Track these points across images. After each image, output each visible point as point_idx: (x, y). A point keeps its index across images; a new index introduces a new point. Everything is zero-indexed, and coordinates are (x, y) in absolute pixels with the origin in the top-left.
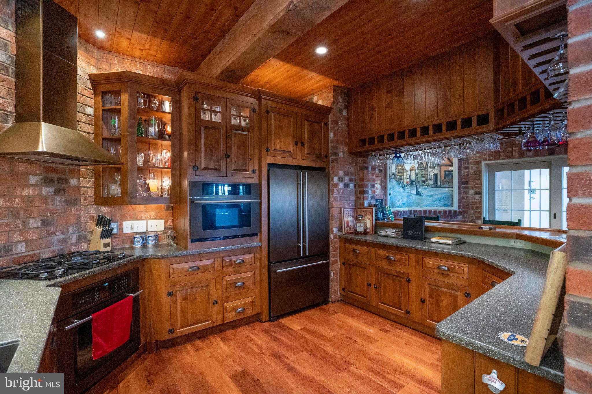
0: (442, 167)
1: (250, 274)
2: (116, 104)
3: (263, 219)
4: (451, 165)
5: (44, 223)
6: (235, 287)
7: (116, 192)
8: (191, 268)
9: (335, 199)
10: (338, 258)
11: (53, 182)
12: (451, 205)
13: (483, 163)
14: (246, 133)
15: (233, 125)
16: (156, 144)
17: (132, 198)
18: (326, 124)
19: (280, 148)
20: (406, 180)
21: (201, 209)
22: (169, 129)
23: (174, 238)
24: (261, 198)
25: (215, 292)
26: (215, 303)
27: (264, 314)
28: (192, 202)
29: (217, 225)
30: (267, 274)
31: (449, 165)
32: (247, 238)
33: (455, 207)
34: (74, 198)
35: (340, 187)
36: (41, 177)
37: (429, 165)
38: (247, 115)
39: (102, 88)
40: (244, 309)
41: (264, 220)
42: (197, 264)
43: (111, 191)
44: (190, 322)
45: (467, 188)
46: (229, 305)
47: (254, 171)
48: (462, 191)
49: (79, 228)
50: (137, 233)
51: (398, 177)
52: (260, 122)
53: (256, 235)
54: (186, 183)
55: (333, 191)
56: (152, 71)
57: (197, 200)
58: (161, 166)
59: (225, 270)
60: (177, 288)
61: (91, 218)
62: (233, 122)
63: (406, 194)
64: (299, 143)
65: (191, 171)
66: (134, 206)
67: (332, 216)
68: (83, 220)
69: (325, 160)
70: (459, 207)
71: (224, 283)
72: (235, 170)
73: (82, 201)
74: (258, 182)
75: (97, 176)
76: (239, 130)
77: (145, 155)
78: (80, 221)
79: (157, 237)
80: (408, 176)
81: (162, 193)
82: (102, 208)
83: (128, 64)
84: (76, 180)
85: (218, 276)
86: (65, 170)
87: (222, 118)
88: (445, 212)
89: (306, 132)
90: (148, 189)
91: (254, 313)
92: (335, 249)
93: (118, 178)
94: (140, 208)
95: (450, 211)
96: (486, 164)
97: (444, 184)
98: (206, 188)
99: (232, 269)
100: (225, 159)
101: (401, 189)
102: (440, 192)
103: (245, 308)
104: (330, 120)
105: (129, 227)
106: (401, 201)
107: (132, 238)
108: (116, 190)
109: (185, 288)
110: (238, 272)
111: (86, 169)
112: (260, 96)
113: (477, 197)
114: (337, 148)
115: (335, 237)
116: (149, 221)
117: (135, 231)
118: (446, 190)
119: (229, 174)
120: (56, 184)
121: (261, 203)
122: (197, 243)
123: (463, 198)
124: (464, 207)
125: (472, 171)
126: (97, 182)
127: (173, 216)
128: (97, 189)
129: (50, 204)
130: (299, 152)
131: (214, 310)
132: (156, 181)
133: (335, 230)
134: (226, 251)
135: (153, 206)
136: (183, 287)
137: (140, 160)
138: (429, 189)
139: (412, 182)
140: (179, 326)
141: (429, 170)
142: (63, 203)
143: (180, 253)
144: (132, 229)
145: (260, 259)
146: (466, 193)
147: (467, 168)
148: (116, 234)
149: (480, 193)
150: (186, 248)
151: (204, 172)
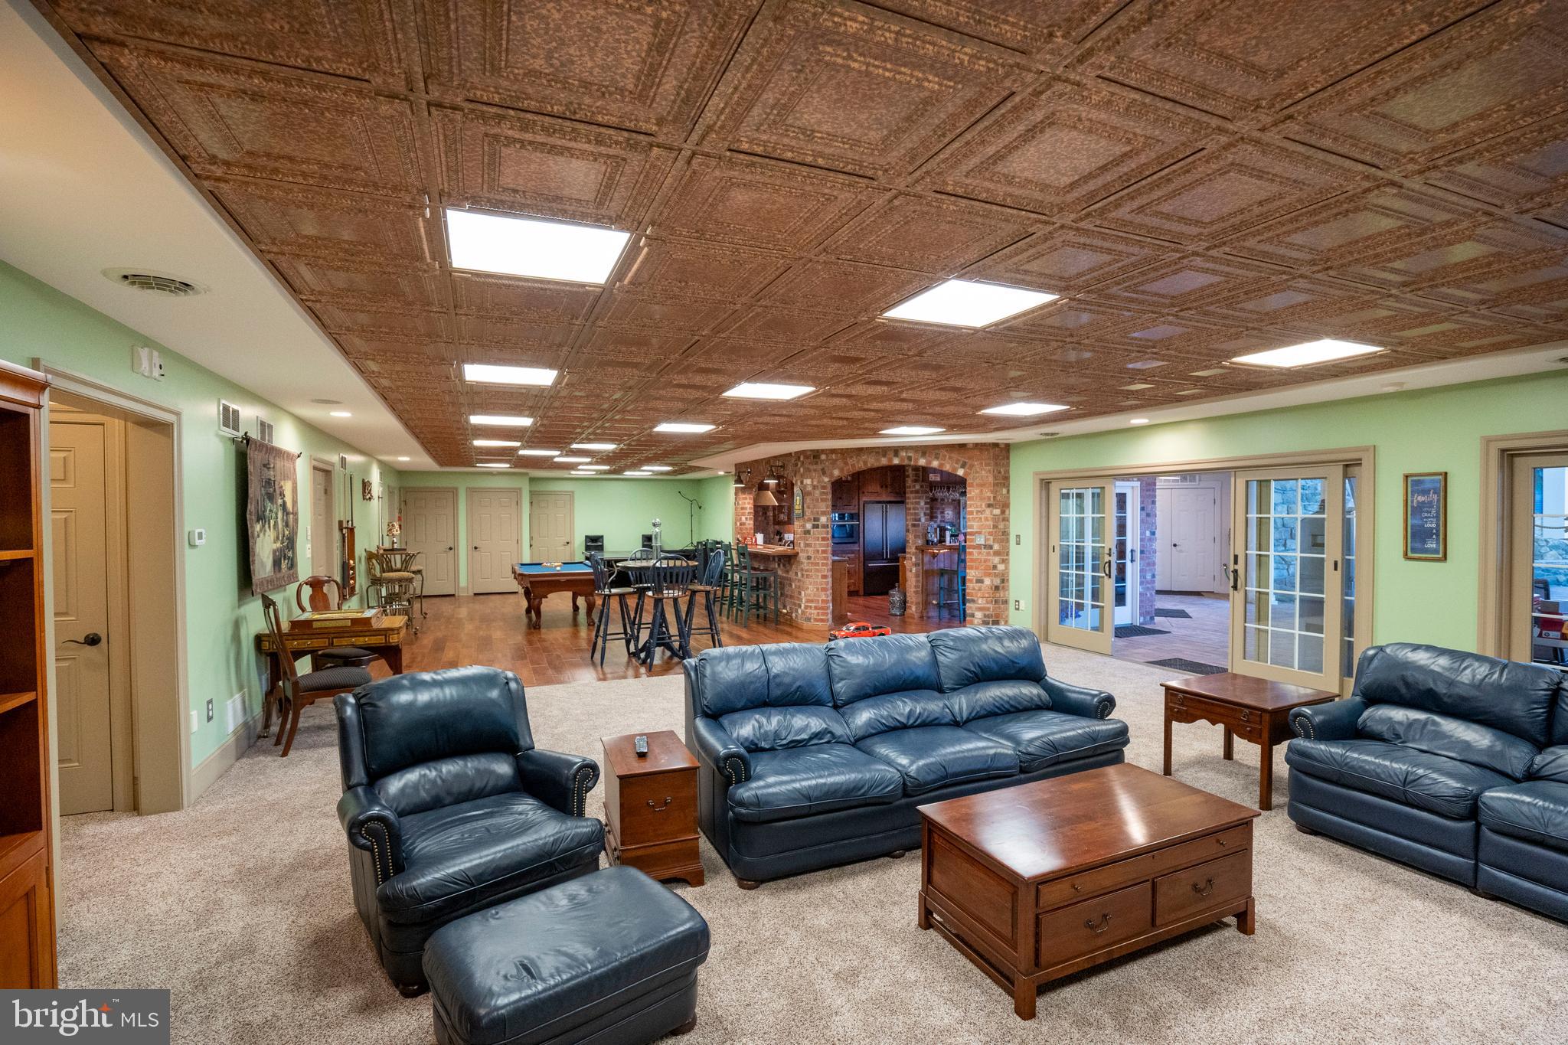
1: (853, 566)
19: (872, 490)
24: (859, 522)
27: (862, 590)
30: (863, 567)
32: (851, 545)
41: (861, 535)
47: (855, 506)
53: (856, 543)
74: (857, 512)
130: (883, 493)
145: (859, 558)
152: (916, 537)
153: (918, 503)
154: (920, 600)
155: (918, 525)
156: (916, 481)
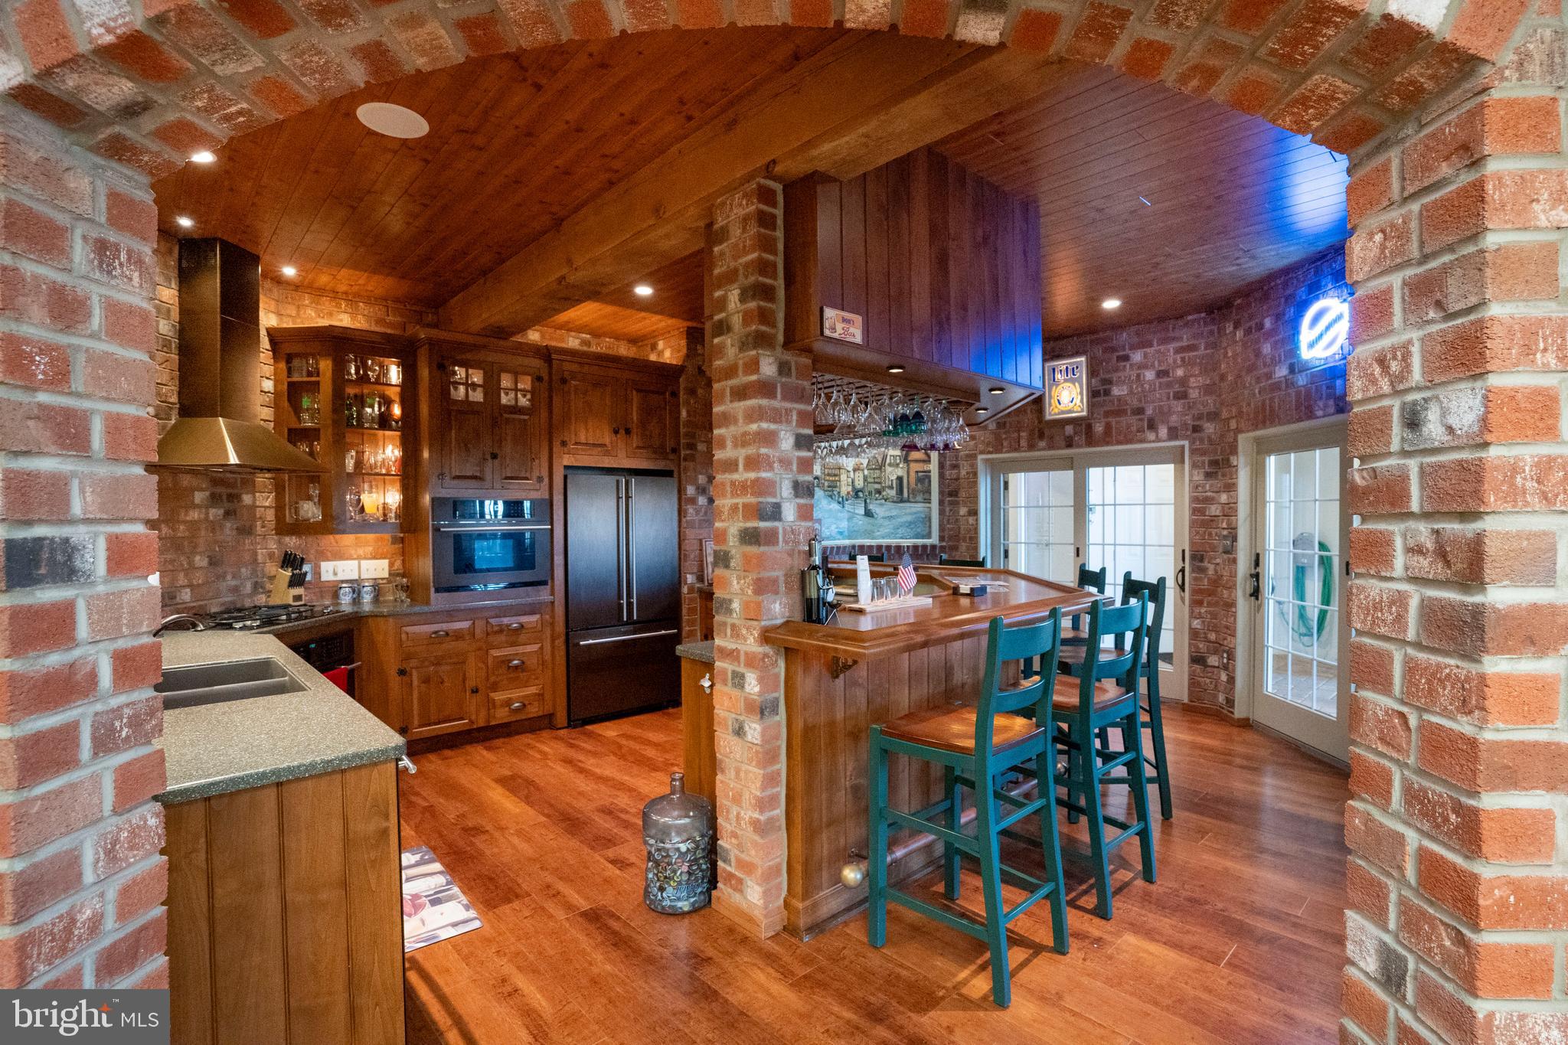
0: (912, 465)
1: (535, 647)
2: (310, 374)
3: (556, 558)
4: (929, 461)
5: (213, 562)
6: (509, 667)
7: (310, 515)
8: (435, 633)
9: (691, 525)
10: (698, 628)
11: (222, 501)
12: (929, 536)
13: (980, 457)
14: (526, 417)
15: (506, 406)
16: (375, 435)
17: (338, 524)
18: (675, 394)
19: (587, 438)
20: (845, 489)
21: (451, 541)
22: (397, 410)
23: (406, 589)
24: (552, 524)
25: (474, 673)
26: (475, 691)
27: (559, 715)
28: (436, 529)
29: (477, 566)
30: (563, 647)
31: (924, 461)
32: (529, 588)
33: (934, 540)
34: (248, 524)
35: (700, 503)
36: (207, 493)
37: (888, 461)
38: (528, 387)
39: (288, 348)
40: (524, 705)
41: (559, 559)
42: (445, 626)
43: (302, 513)
44: (433, 718)
45: (956, 503)
46: (499, 696)
47: (540, 479)
48: (947, 509)
49: (254, 571)
50: (343, 582)
51: (826, 484)
52: (551, 398)
53: (544, 583)
54: (426, 499)
55: (686, 511)
56: (366, 313)
57: (445, 526)
58: (384, 471)
59: (491, 638)
60: (414, 663)
61: (271, 556)
62: (504, 400)
63: (846, 515)
64: (622, 429)
65: (434, 480)
66: (338, 536)
67: (685, 555)
68: (260, 558)
69: (671, 457)
70: (942, 538)
71: (490, 661)
72: (507, 478)
73: (258, 528)
74: (547, 497)
75: (279, 489)
76: (515, 413)
77: (357, 452)
78: (256, 560)
79: (378, 589)
80: (850, 480)
81: (385, 515)
82: (287, 539)
83: (327, 303)
84: (249, 496)
85: (480, 649)
86: (236, 482)
87: (485, 395)
88: (916, 547)
89: (635, 409)
90: (362, 510)
91: (541, 714)
92: (692, 611)
93: (315, 492)
94: (348, 539)
95: (924, 547)
96: (987, 461)
97: (915, 496)
98: (458, 507)
99: (503, 638)
100: (490, 460)
101: (835, 506)
102: (908, 511)
103: (526, 703)
104: (682, 387)
105: (331, 572)
106: (833, 527)
107: (335, 590)
108: (310, 510)
109: (426, 663)
110: (513, 644)
111: (262, 479)
112: (550, 356)
113: (971, 520)
114: (693, 436)
115: (691, 590)
116: (363, 562)
117: (340, 577)
118: (919, 507)
119: (497, 485)
120: (227, 505)
121: (552, 530)
122: (446, 595)
123: (948, 523)
124: (950, 538)
125: (963, 473)
126: (279, 498)
127: (403, 554)
128: (279, 508)
129: (218, 533)
130: (621, 445)
131: (472, 704)
132: (374, 495)
133: (690, 579)
134: (493, 607)
135: (371, 537)
136: (423, 662)
137: (350, 464)
138: (889, 505)
139: (856, 493)
140: (416, 722)
141: (889, 469)
142: (235, 532)
143: (417, 609)
144: (335, 574)
145: (552, 624)
146: (956, 513)
147: (955, 467)
148: (310, 582)
149: (974, 513)
150: (428, 603)
151: (456, 482)
152: (763, 587)
153: (770, 439)
154: (780, 855)
155: (770, 538)
156: (762, 340)
